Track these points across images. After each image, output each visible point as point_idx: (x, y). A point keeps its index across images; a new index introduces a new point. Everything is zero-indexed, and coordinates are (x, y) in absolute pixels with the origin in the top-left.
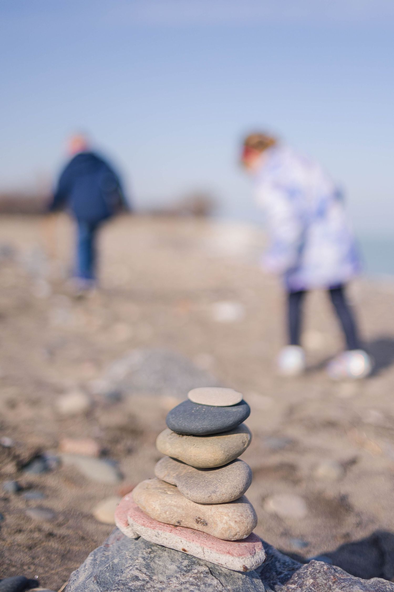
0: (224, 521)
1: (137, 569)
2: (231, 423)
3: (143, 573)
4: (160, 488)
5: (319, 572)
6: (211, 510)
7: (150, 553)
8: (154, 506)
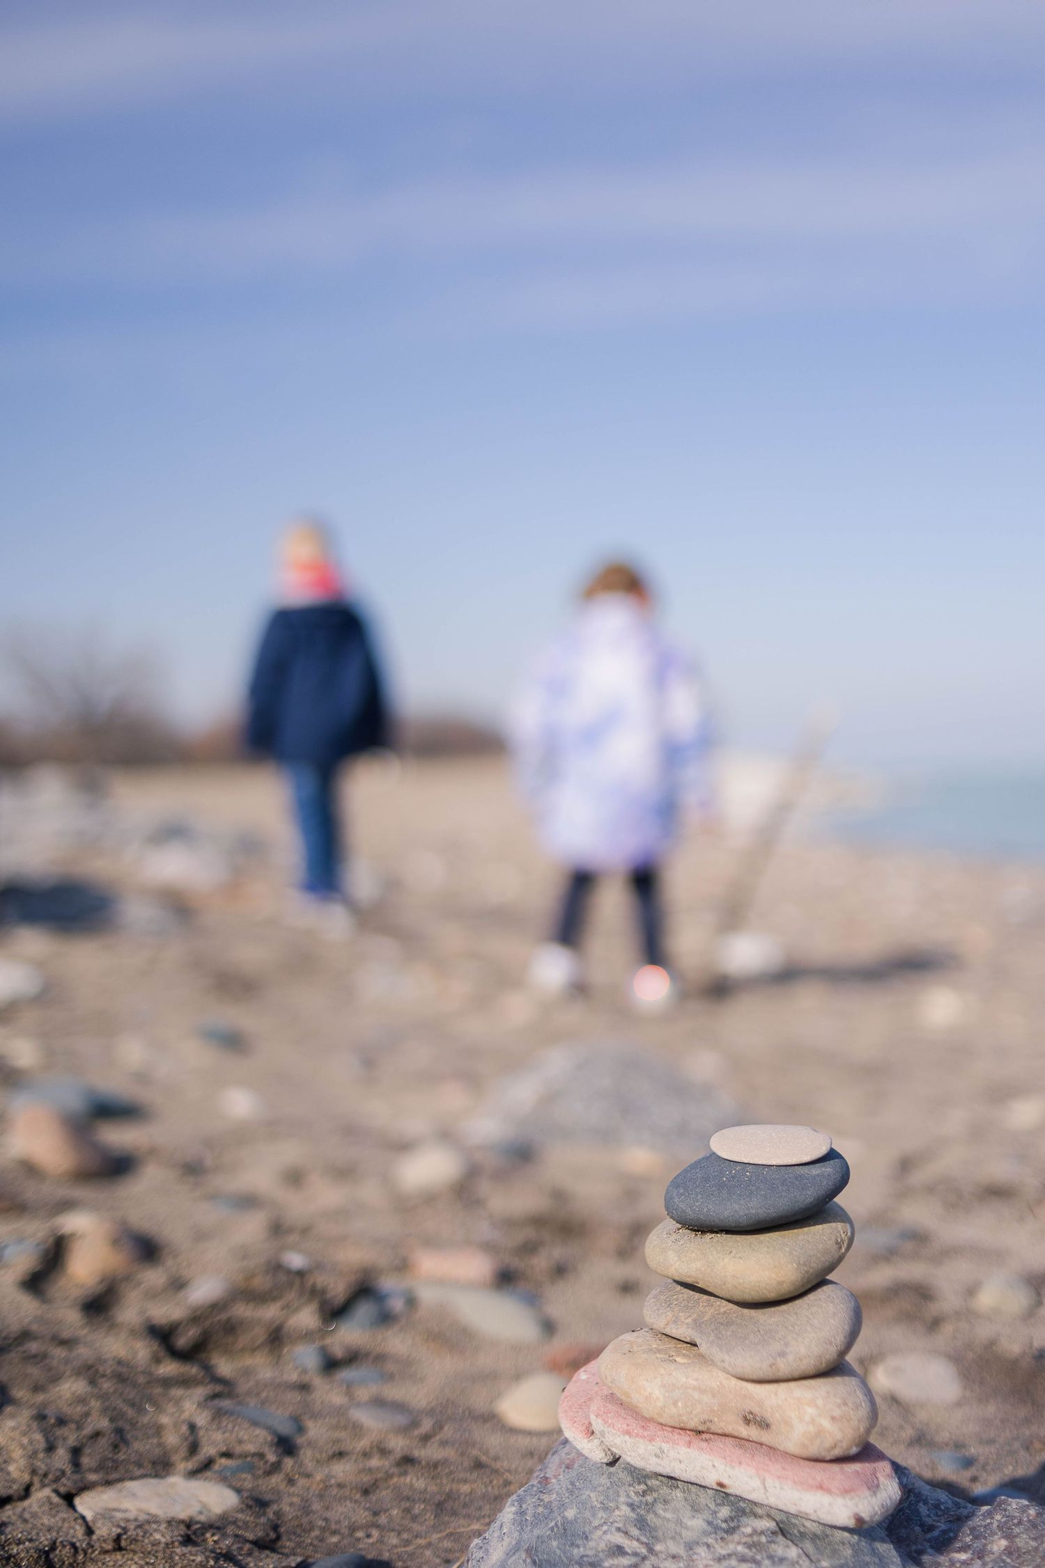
0: (807, 1418)
1: (619, 1529)
2: (809, 1200)
3: (631, 1537)
4: (659, 1351)
5: (1020, 1523)
6: (776, 1394)
7: (644, 1493)
8: (649, 1390)
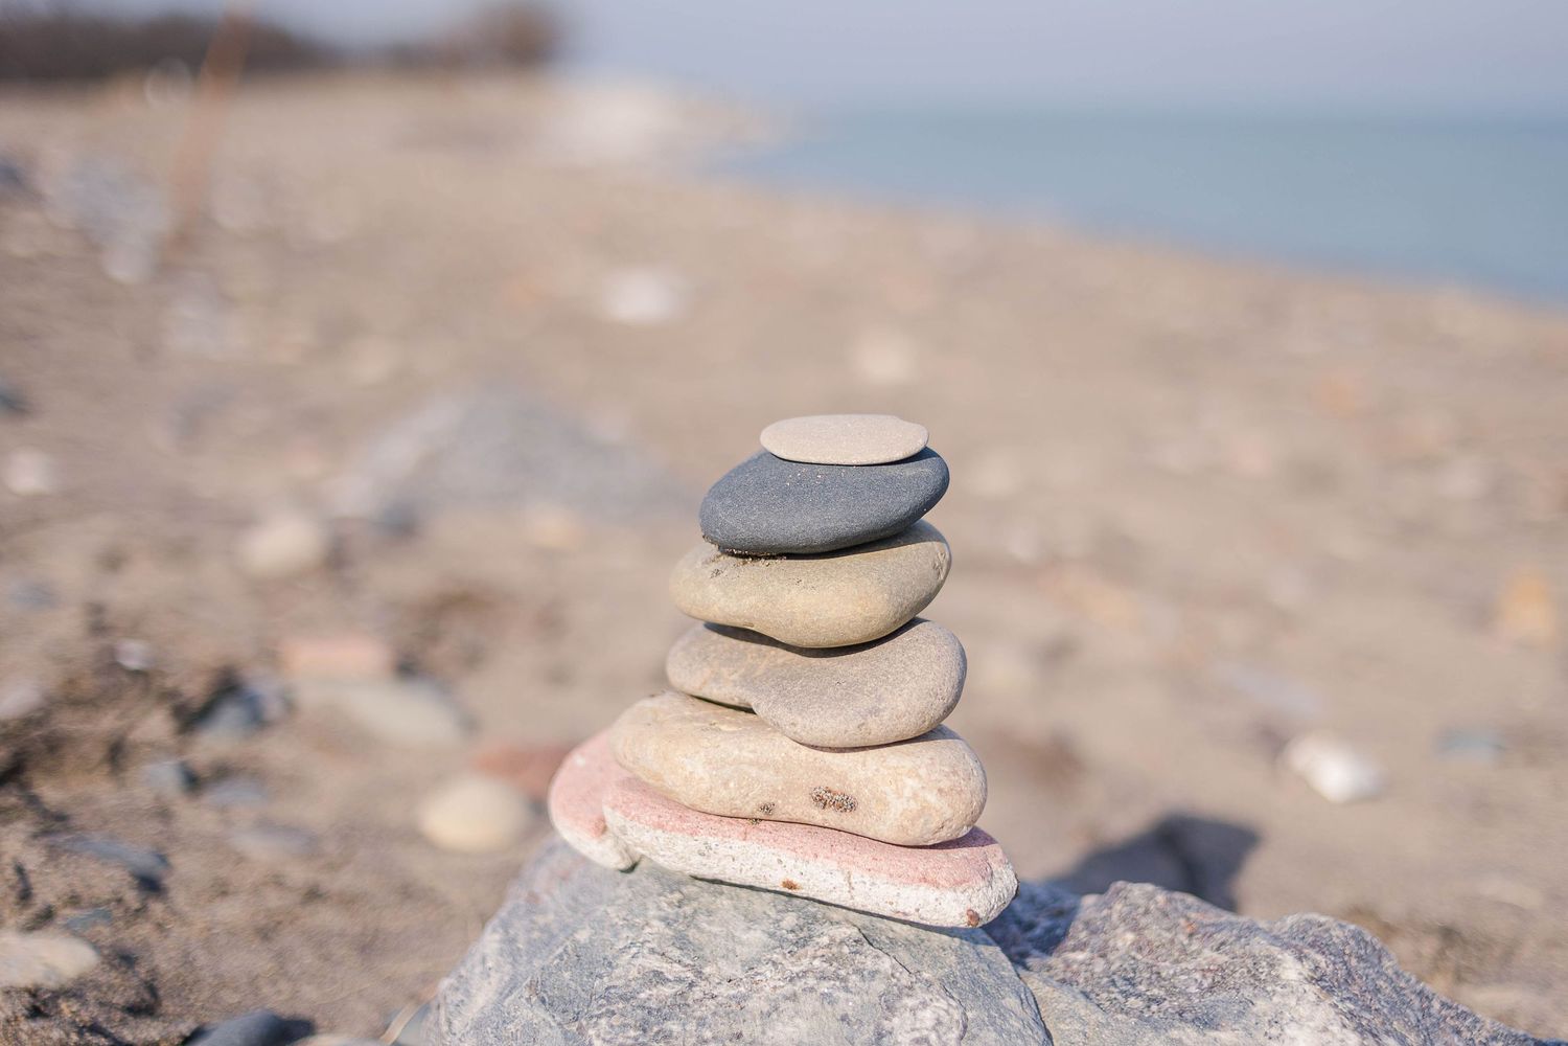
0: (907, 793)
1: (652, 951)
2: (904, 510)
3: (671, 961)
4: (697, 719)
5: (1147, 912)
6: (864, 765)
7: (680, 904)
8: (689, 768)
